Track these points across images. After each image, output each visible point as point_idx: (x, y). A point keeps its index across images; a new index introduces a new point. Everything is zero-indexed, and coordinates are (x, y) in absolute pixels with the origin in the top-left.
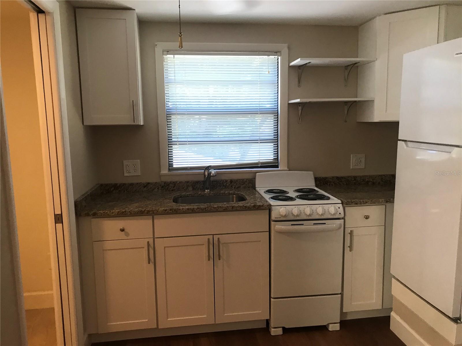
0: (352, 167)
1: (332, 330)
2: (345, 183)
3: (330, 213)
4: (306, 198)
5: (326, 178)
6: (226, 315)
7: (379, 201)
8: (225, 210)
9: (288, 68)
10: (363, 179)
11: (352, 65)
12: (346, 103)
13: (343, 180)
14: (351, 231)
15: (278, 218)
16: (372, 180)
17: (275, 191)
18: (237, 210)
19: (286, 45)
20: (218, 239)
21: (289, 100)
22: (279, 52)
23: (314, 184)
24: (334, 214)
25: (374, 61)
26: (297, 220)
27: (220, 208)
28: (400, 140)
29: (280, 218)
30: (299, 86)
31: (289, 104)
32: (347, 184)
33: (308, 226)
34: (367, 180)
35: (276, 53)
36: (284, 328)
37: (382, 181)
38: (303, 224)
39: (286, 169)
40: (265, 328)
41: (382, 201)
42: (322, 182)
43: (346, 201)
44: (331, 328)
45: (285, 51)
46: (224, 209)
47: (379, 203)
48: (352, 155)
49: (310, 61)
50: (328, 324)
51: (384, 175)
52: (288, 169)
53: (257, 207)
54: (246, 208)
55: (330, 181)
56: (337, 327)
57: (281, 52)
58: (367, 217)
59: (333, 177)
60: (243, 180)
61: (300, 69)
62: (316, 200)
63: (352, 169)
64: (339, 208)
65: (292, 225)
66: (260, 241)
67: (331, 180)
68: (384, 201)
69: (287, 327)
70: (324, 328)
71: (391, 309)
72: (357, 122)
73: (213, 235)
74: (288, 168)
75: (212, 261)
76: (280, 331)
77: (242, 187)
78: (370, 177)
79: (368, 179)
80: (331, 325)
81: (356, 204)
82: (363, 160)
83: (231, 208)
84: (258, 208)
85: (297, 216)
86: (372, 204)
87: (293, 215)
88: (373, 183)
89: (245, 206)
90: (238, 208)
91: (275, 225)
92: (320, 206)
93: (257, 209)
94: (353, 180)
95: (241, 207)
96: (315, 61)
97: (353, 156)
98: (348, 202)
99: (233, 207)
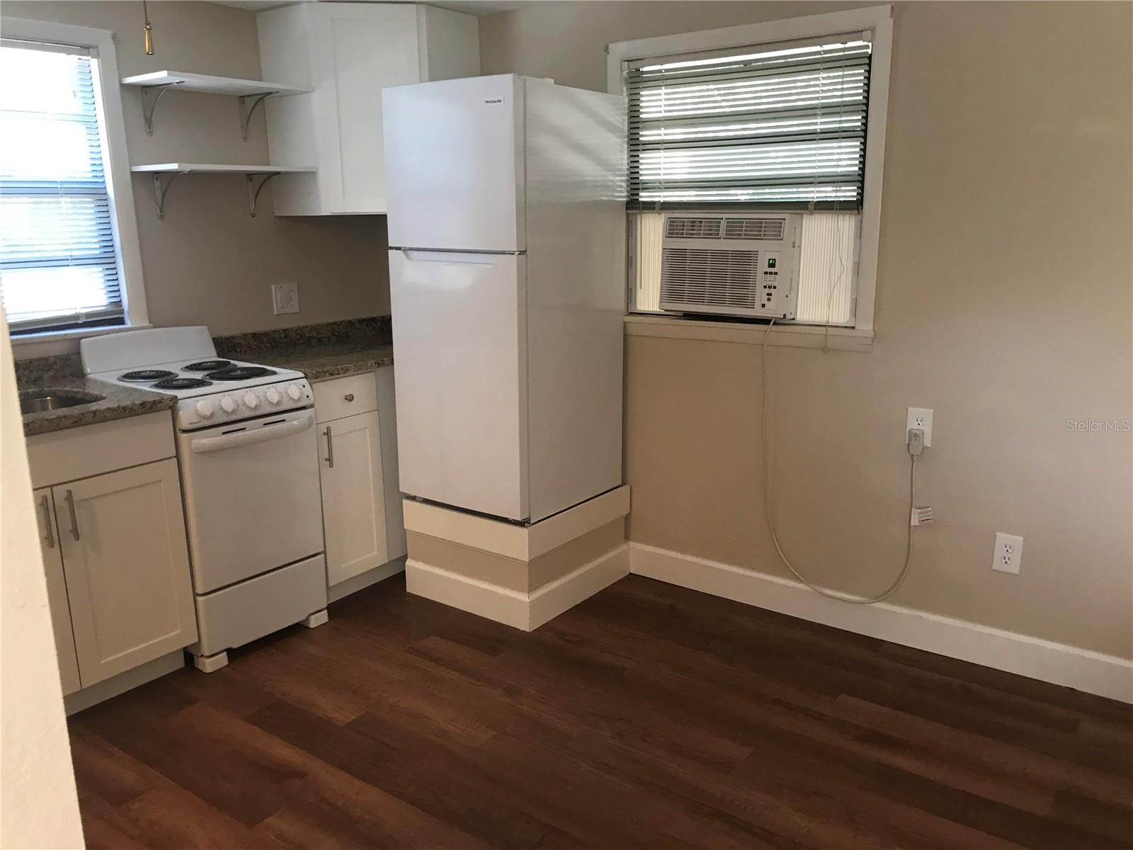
0: (277, 311)
1: (315, 626)
2: (269, 345)
3: (291, 398)
4: (227, 376)
5: (232, 337)
6: (102, 662)
7: (367, 365)
8: (76, 422)
9: (121, 89)
10: (300, 335)
11: (261, 96)
12: (250, 175)
13: (265, 340)
14: (328, 428)
15: (195, 423)
16: (315, 335)
17: (144, 374)
18: (105, 420)
19: (108, 34)
20: (69, 492)
21: (132, 164)
22: (93, 47)
23: (215, 354)
24: (299, 400)
25: (308, 92)
26: (232, 422)
27: (63, 419)
28: (392, 248)
29: (200, 422)
30: (151, 133)
31: (133, 173)
32: (273, 347)
33: (255, 430)
34: (307, 335)
35: (86, 49)
36: (231, 652)
37: (334, 335)
38: (245, 429)
39: (147, 324)
40: (183, 668)
41: (372, 364)
42: (225, 347)
43: (314, 372)
44: (313, 623)
45: (108, 47)
46: (76, 420)
47: (368, 370)
48: (273, 286)
49: (182, 79)
50: (307, 619)
51: (336, 323)
52: (152, 325)
53: (149, 406)
54: (126, 410)
55: (240, 344)
56: (323, 618)
57: (97, 47)
58: (350, 398)
59: (245, 335)
60: (46, 359)
61: (146, 94)
62: (247, 378)
63: (277, 315)
64: (304, 386)
65: (224, 433)
66: (160, 481)
67: (242, 341)
68: (374, 365)
69: (235, 646)
70: (298, 629)
71: (405, 558)
72: (276, 216)
73: (51, 486)
74: (150, 323)
75: (57, 546)
76: (222, 660)
77: (46, 377)
78: (313, 328)
79: (309, 332)
80: (312, 617)
81: (332, 374)
82: (295, 296)
83: (92, 415)
84: (151, 408)
85: (233, 412)
86: (357, 373)
87: (225, 412)
88: (320, 340)
89: (123, 408)
90: (107, 415)
91: (190, 440)
92: (247, 392)
93: (150, 411)
94: (283, 336)
95: (113, 410)
96: (193, 80)
97: (275, 288)
98: (319, 372)
99: (95, 412)
